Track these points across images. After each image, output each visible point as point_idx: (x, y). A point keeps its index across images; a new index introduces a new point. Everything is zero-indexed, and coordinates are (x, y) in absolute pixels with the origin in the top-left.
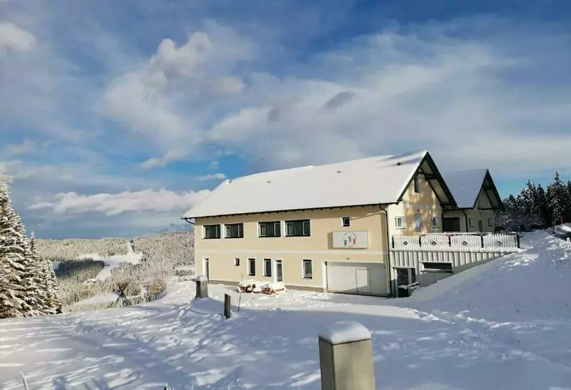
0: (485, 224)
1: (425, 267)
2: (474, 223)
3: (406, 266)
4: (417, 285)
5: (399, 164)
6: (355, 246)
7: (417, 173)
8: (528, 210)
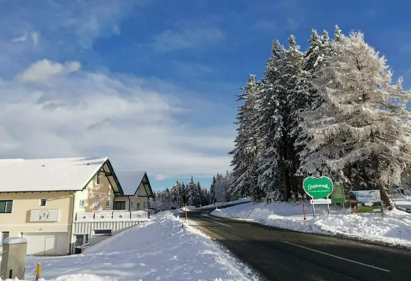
0: (142, 206)
1: (95, 233)
2: (135, 205)
3: (83, 233)
4: (88, 245)
5: (88, 164)
6: (47, 220)
7: (99, 171)
8: (175, 198)
